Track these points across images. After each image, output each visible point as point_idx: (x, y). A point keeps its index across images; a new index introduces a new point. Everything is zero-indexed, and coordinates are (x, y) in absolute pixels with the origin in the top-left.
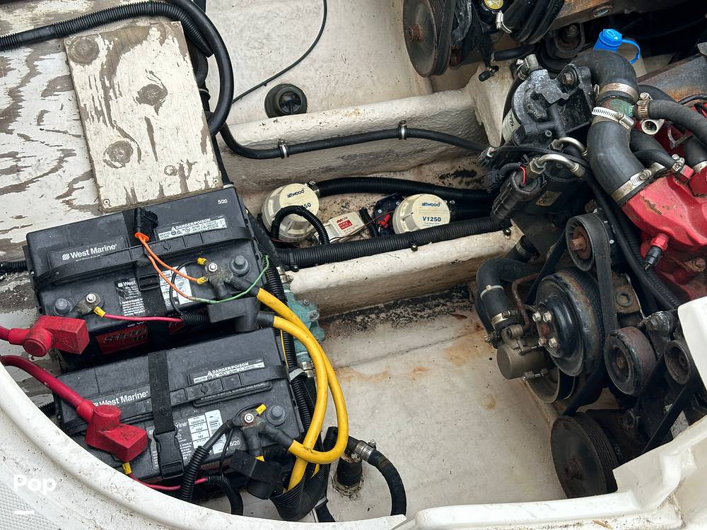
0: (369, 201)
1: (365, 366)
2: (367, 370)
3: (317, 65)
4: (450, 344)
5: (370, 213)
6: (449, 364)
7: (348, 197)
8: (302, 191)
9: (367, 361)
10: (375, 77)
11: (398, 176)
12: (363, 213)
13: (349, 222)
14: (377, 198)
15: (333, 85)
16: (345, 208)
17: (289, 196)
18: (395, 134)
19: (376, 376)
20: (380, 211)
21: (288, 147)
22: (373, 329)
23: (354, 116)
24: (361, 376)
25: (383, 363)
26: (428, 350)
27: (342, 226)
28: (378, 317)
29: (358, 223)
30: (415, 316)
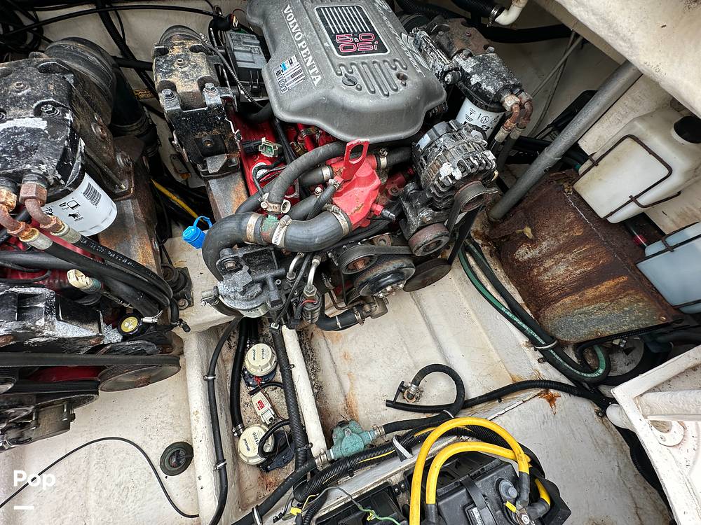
0: (244, 390)
1: (344, 386)
2: (347, 385)
3: (148, 439)
4: (329, 341)
5: (252, 389)
6: (340, 342)
7: (242, 403)
8: (245, 440)
9: (341, 384)
10: (161, 395)
11: (230, 374)
12: (252, 393)
13: (259, 402)
14: (243, 384)
15: (164, 425)
16: (250, 404)
17: (248, 449)
18: (211, 384)
19: (350, 380)
20: (251, 383)
21: (218, 462)
22: (321, 382)
23: (198, 415)
24: (351, 389)
25: (342, 376)
26: (333, 352)
27: (262, 406)
28: (314, 380)
29: (259, 396)
30: (312, 359)
